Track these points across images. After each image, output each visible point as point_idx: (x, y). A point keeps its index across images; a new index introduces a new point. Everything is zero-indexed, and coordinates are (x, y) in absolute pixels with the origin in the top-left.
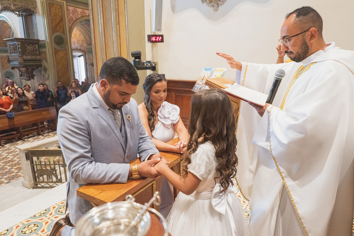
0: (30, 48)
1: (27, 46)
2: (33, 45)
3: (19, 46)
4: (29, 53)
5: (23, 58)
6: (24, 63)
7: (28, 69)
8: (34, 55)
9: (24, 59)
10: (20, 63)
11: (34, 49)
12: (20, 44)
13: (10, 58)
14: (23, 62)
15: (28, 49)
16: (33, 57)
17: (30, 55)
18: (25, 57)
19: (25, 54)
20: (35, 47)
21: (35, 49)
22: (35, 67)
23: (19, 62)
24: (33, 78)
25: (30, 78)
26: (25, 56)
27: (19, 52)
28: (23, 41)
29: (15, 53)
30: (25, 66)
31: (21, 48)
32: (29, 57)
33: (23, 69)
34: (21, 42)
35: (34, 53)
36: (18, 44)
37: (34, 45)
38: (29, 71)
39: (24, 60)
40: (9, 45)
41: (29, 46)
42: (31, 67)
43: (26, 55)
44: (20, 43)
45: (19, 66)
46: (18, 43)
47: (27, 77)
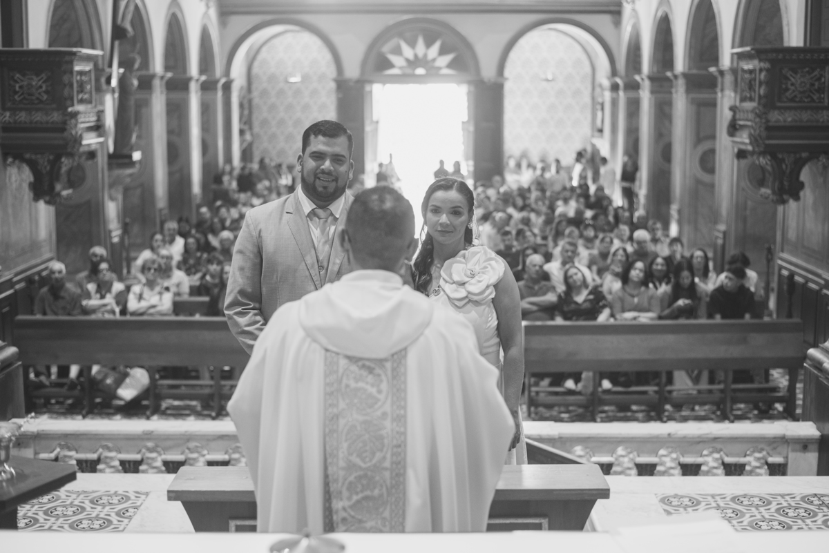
0: (797, 81)
1: (789, 74)
2: (813, 70)
3: (763, 74)
4: (792, 100)
5: (768, 121)
6: (769, 138)
7: (783, 160)
8: (806, 108)
9: (771, 124)
10: (754, 140)
11: (812, 85)
12: (768, 70)
13: (737, 116)
14: (764, 134)
15: (793, 88)
16: (805, 116)
17: (795, 108)
18: (775, 117)
19: (779, 104)
20: (819, 79)
21: (817, 84)
22: (804, 155)
23: (751, 136)
24: (797, 198)
25: (785, 197)
26: (776, 112)
27: (760, 96)
28: (780, 56)
29: (751, 99)
30: (770, 151)
31: (767, 83)
32: (789, 118)
33: (761, 159)
34: (772, 61)
35: (813, 100)
36: (761, 70)
37: (816, 73)
38: (784, 166)
39: (768, 128)
40: (743, 71)
41: (796, 73)
42: (792, 155)
43: (779, 108)
44: (766, 65)
45: (750, 148)
46: (762, 65)
47: (774, 193)
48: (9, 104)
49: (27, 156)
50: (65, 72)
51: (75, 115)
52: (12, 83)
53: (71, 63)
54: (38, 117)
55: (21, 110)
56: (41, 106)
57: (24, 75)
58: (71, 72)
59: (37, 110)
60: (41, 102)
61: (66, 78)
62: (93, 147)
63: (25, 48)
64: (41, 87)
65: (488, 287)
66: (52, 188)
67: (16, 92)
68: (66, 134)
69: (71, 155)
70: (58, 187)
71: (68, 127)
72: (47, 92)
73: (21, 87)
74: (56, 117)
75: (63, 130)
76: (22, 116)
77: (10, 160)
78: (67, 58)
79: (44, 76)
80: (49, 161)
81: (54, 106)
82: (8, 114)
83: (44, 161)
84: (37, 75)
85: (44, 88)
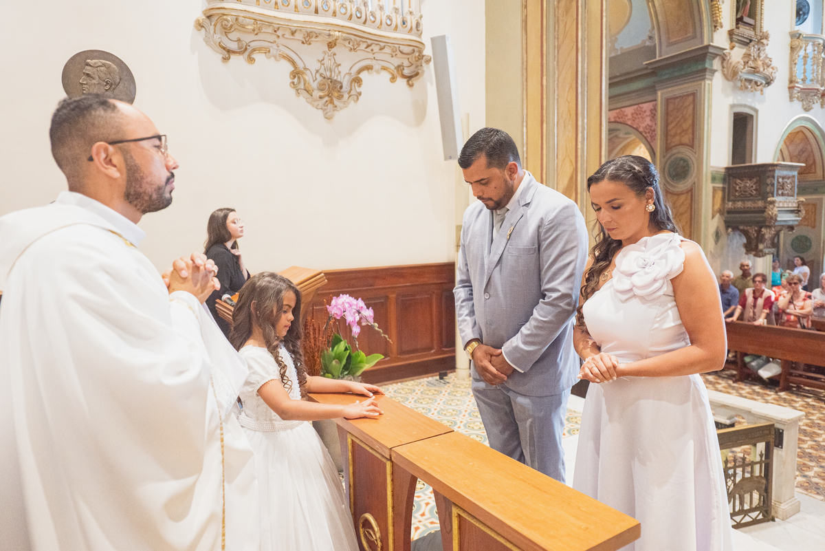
48: (732, 198)
49: (741, 227)
50: (769, 177)
51: (773, 203)
52: (735, 185)
53: (774, 171)
54: (749, 204)
55: (738, 201)
56: (752, 198)
57: (742, 181)
58: (773, 177)
59: (748, 200)
60: (752, 195)
61: (769, 181)
62: (791, 223)
63: (753, 164)
64: (752, 187)
65: (655, 280)
66: (757, 247)
67: (736, 191)
68: (765, 214)
69: (770, 227)
70: (761, 246)
71: (766, 210)
72: (755, 190)
73: (740, 188)
74: (760, 204)
75: (763, 212)
76: (739, 204)
77: (730, 230)
78: (770, 168)
79: (755, 180)
80: (755, 231)
81: (760, 197)
82: (730, 203)
83: (752, 231)
84: (750, 180)
85: (754, 187)
